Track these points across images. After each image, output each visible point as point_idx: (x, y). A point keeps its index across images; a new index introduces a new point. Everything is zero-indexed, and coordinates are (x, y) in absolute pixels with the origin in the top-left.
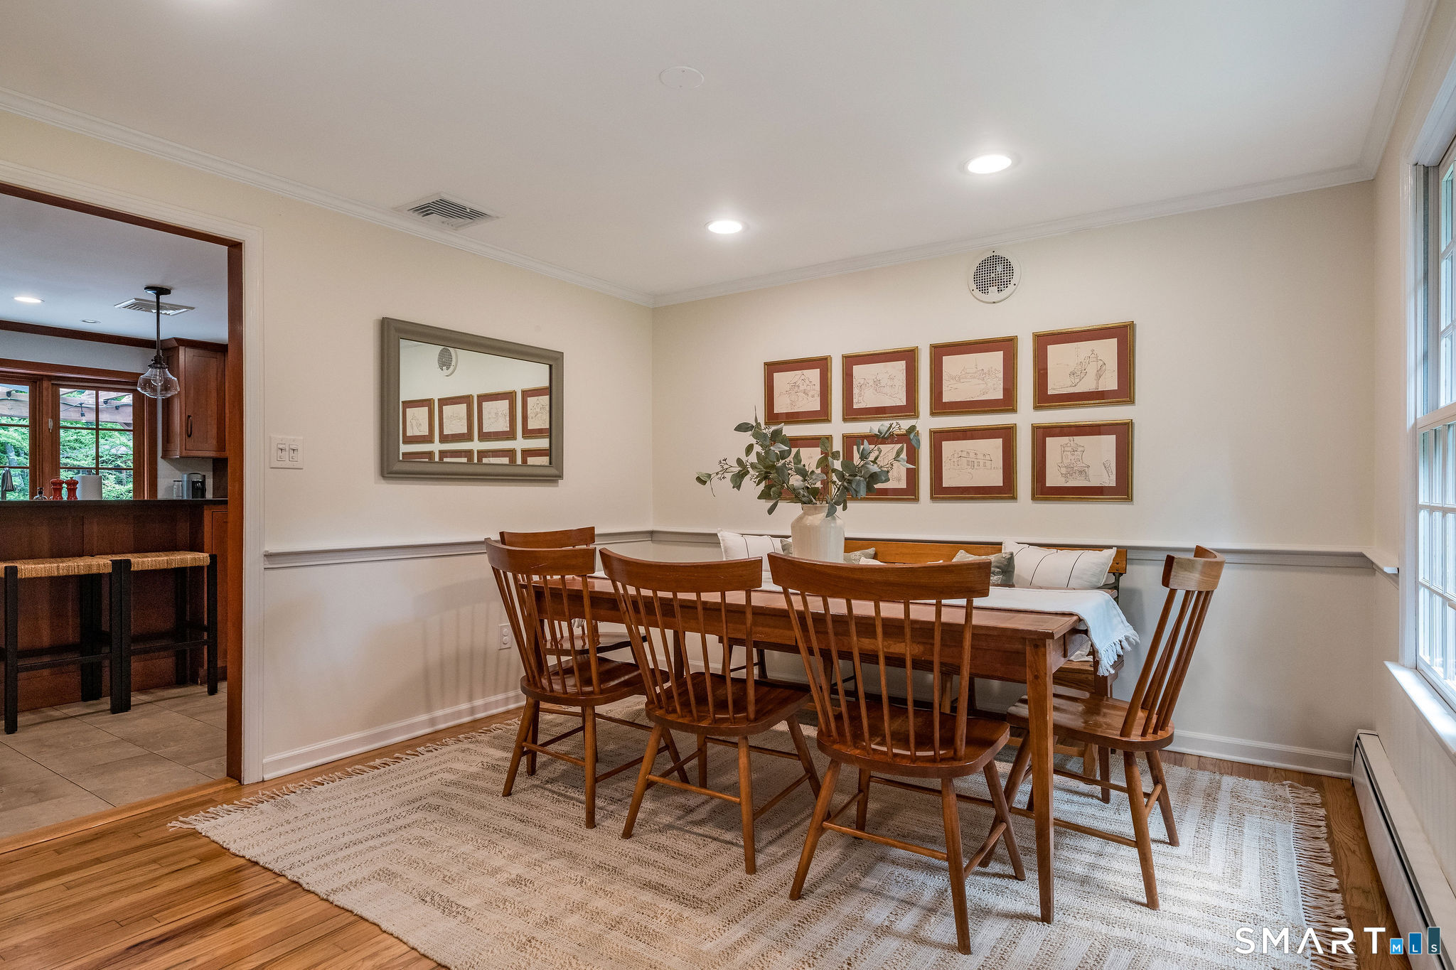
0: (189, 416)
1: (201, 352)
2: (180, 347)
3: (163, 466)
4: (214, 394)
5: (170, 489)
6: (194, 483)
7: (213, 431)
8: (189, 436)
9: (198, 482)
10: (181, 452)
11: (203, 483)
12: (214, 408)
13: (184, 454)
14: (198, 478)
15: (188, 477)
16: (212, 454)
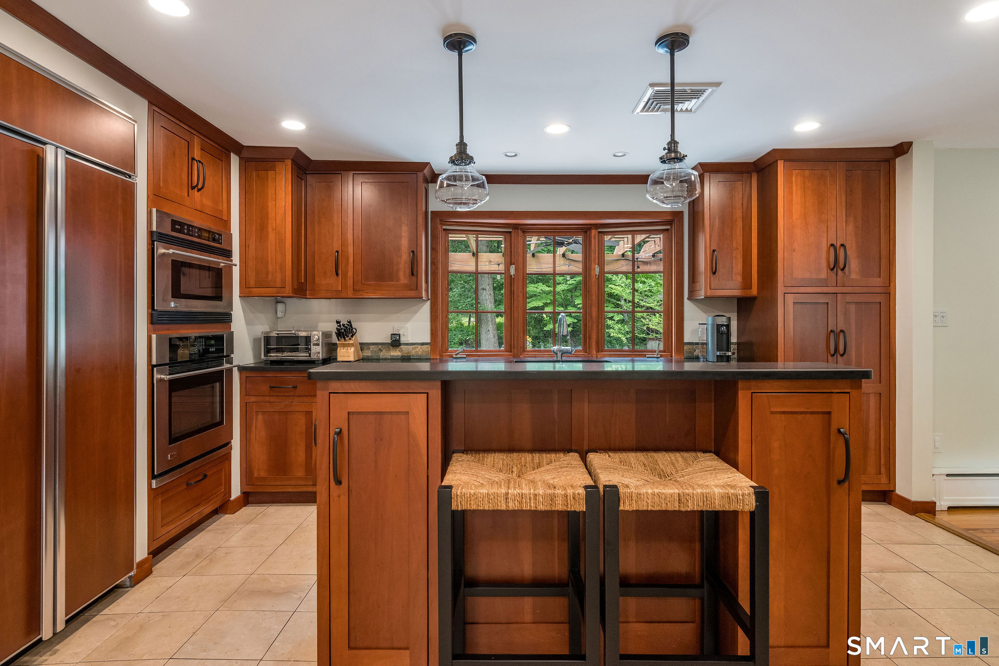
0: (714, 251)
1: (728, 176)
2: (705, 173)
3: (689, 307)
4: (740, 224)
5: (695, 331)
6: (719, 326)
7: (738, 267)
8: (714, 273)
9: (723, 325)
10: (706, 292)
11: (728, 326)
12: (740, 239)
13: (709, 293)
14: (722, 321)
15: (713, 321)
16: (737, 293)
